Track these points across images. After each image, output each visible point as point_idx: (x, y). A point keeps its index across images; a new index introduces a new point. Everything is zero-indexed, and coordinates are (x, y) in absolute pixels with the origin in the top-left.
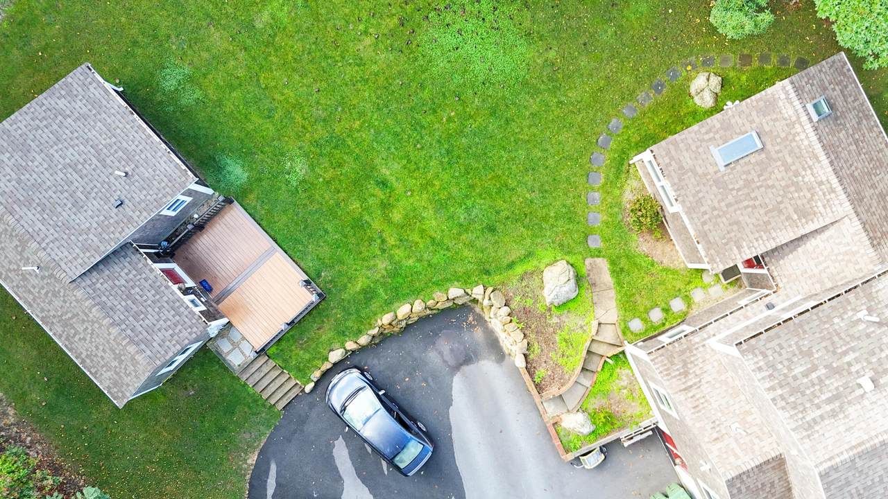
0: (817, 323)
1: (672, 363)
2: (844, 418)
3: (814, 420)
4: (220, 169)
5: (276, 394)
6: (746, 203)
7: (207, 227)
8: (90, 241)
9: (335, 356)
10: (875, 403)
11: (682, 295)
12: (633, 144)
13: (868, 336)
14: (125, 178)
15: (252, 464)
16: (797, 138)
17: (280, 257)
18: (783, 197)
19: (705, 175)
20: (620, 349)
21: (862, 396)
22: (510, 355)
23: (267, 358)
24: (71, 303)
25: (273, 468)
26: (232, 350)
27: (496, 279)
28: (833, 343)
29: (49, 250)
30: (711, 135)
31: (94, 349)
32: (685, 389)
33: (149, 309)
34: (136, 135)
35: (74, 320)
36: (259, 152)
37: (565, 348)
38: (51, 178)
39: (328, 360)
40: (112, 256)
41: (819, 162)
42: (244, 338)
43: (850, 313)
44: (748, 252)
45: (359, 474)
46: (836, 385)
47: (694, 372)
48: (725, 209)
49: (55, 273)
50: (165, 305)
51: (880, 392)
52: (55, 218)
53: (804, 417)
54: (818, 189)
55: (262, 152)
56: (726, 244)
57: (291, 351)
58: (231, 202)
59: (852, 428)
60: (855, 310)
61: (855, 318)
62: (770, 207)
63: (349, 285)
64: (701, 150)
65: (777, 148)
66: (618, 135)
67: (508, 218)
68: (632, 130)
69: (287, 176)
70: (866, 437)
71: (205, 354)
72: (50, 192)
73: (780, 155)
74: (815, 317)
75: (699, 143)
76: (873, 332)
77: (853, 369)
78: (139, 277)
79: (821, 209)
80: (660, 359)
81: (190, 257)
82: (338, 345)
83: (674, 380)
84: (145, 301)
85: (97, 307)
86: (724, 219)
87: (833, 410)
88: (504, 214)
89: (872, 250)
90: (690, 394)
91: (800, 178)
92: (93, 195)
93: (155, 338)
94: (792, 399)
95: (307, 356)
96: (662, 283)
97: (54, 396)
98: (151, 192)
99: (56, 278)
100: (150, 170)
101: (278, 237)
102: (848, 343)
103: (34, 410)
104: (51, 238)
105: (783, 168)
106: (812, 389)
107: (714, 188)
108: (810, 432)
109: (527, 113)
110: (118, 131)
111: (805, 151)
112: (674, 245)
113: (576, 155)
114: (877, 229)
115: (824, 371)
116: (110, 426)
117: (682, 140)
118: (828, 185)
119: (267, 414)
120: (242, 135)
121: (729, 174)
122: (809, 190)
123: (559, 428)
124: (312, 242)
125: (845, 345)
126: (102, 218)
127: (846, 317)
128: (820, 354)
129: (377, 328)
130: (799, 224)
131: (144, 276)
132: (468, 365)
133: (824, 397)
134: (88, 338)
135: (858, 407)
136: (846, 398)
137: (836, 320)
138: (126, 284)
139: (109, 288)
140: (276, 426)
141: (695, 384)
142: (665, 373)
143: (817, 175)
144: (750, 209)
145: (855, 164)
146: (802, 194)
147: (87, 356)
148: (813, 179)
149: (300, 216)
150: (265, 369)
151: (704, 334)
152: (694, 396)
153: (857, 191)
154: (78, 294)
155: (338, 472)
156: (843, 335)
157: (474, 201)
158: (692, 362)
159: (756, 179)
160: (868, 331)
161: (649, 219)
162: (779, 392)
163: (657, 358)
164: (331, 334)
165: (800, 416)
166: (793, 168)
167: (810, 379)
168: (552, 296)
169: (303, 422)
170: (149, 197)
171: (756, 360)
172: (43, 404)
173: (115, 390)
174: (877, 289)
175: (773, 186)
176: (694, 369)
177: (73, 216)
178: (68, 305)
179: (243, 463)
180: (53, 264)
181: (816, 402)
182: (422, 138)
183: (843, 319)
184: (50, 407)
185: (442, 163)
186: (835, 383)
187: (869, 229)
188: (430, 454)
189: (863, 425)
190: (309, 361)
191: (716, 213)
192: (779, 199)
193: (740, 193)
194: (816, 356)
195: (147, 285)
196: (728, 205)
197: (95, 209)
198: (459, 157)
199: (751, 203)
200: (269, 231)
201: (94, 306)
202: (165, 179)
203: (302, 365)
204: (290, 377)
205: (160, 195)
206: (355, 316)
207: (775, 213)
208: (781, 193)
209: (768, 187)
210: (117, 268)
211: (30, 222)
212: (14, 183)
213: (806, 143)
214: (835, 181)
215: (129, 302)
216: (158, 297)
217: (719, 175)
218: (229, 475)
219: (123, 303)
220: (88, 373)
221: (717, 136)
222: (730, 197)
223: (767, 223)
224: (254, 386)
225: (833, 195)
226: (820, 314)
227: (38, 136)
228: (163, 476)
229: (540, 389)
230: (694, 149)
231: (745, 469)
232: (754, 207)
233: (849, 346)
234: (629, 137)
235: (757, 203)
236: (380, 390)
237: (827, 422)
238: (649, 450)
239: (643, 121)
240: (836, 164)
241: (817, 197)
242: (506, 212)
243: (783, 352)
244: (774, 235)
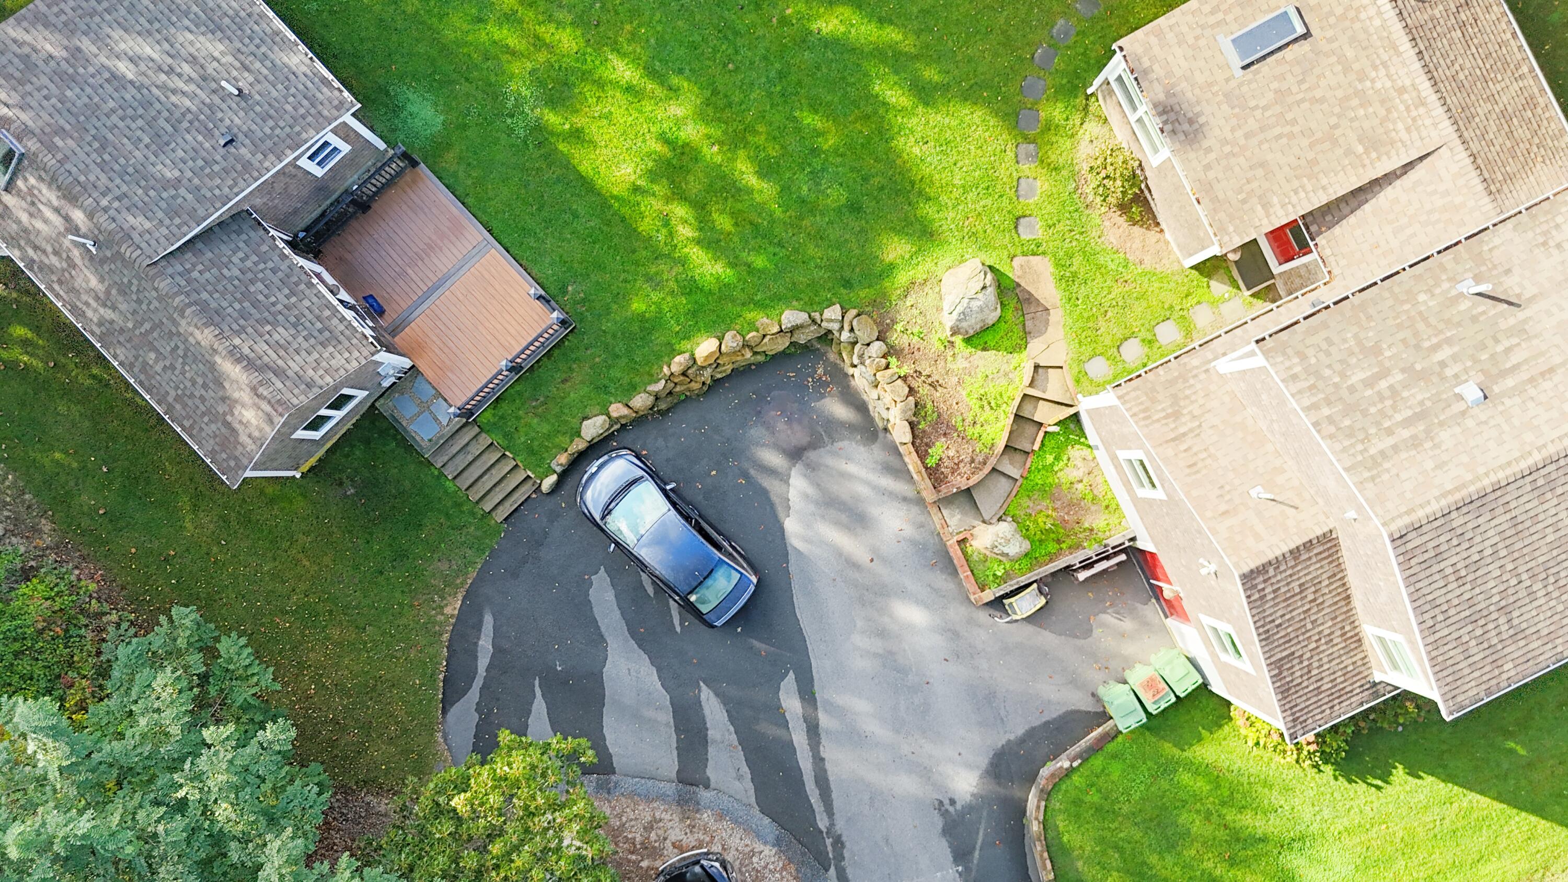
0: (1390, 302)
1: (1154, 400)
2: (1431, 449)
3: (1382, 453)
4: (396, 110)
5: (492, 493)
6: (1277, 131)
7: (375, 206)
8: (180, 200)
9: (593, 428)
10: (1486, 423)
11: (1176, 315)
12: (1092, 61)
13: (1474, 319)
14: (238, 99)
15: (452, 616)
16: (1363, 16)
17: (496, 258)
18: (1339, 116)
19: (1210, 85)
20: (1071, 411)
21: (1463, 413)
22: (886, 430)
23: (477, 429)
24: (150, 303)
25: (488, 620)
26: (419, 414)
27: (862, 294)
28: (1416, 334)
29: (112, 212)
30: (1220, 16)
31: (188, 384)
32: (1173, 440)
33: (280, 317)
34: (256, 27)
35: (155, 334)
36: (463, 80)
37: (978, 411)
38: (115, 95)
39: (579, 436)
40: (217, 229)
41: (1399, 54)
42: (439, 395)
43: (1446, 285)
44: (1281, 212)
45: (633, 633)
46: (1419, 397)
47: (1190, 412)
48: (1242, 142)
49: (123, 250)
50: (307, 312)
51: (1495, 406)
52: (122, 161)
53: (1365, 450)
54: (1398, 101)
55: (467, 79)
56: (1244, 201)
57: (518, 418)
58: (414, 164)
59: (1445, 463)
60: (1454, 280)
61: (1454, 293)
62: (1319, 135)
63: (615, 307)
64: (1202, 42)
65: (1329, 33)
66: (1068, 48)
67: (882, 188)
68: (1091, 38)
69: (509, 121)
70: (1469, 477)
71: (373, 423)
72: (114, 118)
73: (1335, 45)
74: (1386, 294)
75: (1199, 31)
76: (1484, 313)
77: (1449, 372)
78: (262, 266)
79: (1404, 135)
80: (1133, 394)
81: (348, 256)
82: (596, 410)
83: (1157, 425)
84: (273, 304)
85: (194, 308)
86: (1242, 160)
87: (1414, 437)
88: (876, 181)
89: (1487, 199)
90: (1183, 447)
91: (1368, 84)
92: (185, 124)
93: (291, 363)
94: (1347, 422)
95: (545, 428)
96: (1142, 296)
97: (120, 499)
98: (282, 124)
99: (124, 260)
100: (280, 87)
101: (494, 224)
102: (1441, 332)
103: (85, 522)
104: (117, 192)
105: (1340, 67)
106: (1380, 406)
107: (1225, 107)
108: (1375, 472)
109: (915, 10)
110: (227, 21)
111: (1375, 37)
112: (1162, 231)
113: (997, 79)
114: (1496, 169)
115: (1400, 377)
116: (215, 549)
117: (1170, 27)
118: (1414, 94)
119: (477, 529)
120: (434, 53)
121: (1250, 82)
122: (1383, 102)
123: (969, 550)
124: (552, 233)
125: (1436, 335)
126: (200, 163)
127: (1437, 291)
128: (1394, 350)
129: (663, 382)
130: (1367, 162)
131: (270, 264)
132: (815, 449)
133: (1399, 417)
134: (179, 366)
135: (1457, 430)
136: (1437, 417)
137: (1422, 297)
138: (241, 276)
139: (212, 280)
140: (493, 551)
141: (1191, 430)
142: (1142, 415)
143: (1395, 77)
144: (1284, 141)
145: (1460, 61)
146: (1371, 110)
147: (177, 398)
148: (1388, 84)
149: (532, 187)
150: (475, 450)
151: (1207, 352)
152: (1189, 449)
153: (1464, 105)
154: (162, 285)
155: (598, 628)
156: (1433, 321)
157: (826, 160)
158: (1187, 397)
159: (1295, 89)
160: (1474, 312)
161: (1119, 183)
162: (1326, 411)
163: (1128, 393)
164: (584, 390)
165: (1360, 447)
166: (1356, 66)
167: (1376, 390)
168: (955, 316)
169: (539, 544)
170: (278, 131)
171: (1287, 364)
172: (101, 512)
173: (224, 456)
174: (1491, 246)
175: (1322, 100)
176: (1190, 408)
177: (152, 158)
178: (144, 307)
179: (437, 614)
180: (121, 235)
181: (1386, 425)
182: (737, 52)
183: (1433, 295)
184: (112, 517)
185: (770, 95)
186: (1418, 395)
187: (1482, 167)
188: (752, 588)
189: (1465, 459)
190: (548, 437)
191: (1227, 149)
192: (1333, 121)
193: (1267, 114)
194: (1388, 354)
195: (275, 280)
196: (1247, 136)
197: (187, 147)
198: (799, 83)
199: (1287, 129)
200: (479, 214)
201: (190, 305)
202: (305, 103)
203: (536, 443)
204: (517, 465)
205: (297, 128)
206: (624, 360)
207: (1327, 145)
208: (1337, 110)
209: (1315, 101)
210: (225, 249)
211: (82, 166)
212: (54, 101)
213: (1377, 22)
214: (1425, 85)
215: (246, 304)
216: (293, 299)
217: (1233, 84)
218: (414, 632)
219: (237, 306)
220: (179, 430)
221: (1229, 18)
222: (1251, 121)
223: (1313, 162)
224: (455, 478)
225: (1422, 110)
226: (1397, 290)
227: (94, 26)
228: (303, 635)
229: (936, 480)
230: (1191, 41)
231: (1271, 556)
232: (1291, 136)
233: (1442, 337)
234: (1086, 49)
235: (1296, 129)
236: (666, 484)
237: (1404, 455)
238: (1122, 594)
239: (1110, 22)
240: (1427, 57)
241: (1395, 115)
242: (877, 179)
243: (1333, 350)
244: (1324, 181)
